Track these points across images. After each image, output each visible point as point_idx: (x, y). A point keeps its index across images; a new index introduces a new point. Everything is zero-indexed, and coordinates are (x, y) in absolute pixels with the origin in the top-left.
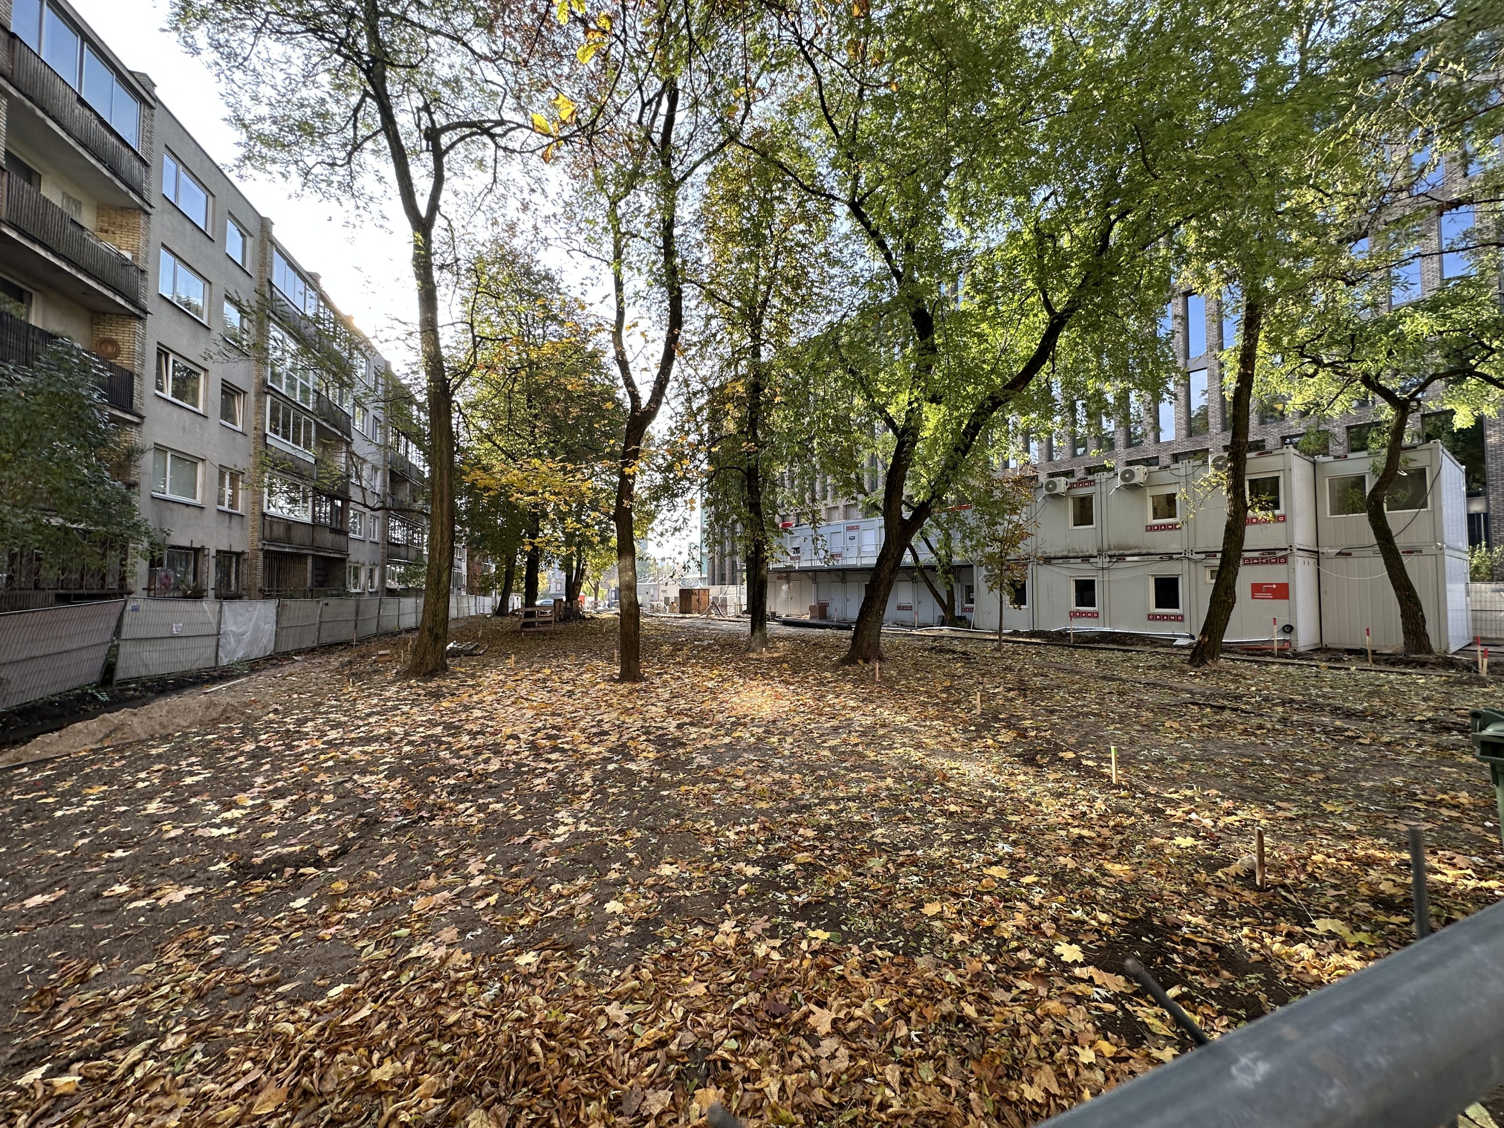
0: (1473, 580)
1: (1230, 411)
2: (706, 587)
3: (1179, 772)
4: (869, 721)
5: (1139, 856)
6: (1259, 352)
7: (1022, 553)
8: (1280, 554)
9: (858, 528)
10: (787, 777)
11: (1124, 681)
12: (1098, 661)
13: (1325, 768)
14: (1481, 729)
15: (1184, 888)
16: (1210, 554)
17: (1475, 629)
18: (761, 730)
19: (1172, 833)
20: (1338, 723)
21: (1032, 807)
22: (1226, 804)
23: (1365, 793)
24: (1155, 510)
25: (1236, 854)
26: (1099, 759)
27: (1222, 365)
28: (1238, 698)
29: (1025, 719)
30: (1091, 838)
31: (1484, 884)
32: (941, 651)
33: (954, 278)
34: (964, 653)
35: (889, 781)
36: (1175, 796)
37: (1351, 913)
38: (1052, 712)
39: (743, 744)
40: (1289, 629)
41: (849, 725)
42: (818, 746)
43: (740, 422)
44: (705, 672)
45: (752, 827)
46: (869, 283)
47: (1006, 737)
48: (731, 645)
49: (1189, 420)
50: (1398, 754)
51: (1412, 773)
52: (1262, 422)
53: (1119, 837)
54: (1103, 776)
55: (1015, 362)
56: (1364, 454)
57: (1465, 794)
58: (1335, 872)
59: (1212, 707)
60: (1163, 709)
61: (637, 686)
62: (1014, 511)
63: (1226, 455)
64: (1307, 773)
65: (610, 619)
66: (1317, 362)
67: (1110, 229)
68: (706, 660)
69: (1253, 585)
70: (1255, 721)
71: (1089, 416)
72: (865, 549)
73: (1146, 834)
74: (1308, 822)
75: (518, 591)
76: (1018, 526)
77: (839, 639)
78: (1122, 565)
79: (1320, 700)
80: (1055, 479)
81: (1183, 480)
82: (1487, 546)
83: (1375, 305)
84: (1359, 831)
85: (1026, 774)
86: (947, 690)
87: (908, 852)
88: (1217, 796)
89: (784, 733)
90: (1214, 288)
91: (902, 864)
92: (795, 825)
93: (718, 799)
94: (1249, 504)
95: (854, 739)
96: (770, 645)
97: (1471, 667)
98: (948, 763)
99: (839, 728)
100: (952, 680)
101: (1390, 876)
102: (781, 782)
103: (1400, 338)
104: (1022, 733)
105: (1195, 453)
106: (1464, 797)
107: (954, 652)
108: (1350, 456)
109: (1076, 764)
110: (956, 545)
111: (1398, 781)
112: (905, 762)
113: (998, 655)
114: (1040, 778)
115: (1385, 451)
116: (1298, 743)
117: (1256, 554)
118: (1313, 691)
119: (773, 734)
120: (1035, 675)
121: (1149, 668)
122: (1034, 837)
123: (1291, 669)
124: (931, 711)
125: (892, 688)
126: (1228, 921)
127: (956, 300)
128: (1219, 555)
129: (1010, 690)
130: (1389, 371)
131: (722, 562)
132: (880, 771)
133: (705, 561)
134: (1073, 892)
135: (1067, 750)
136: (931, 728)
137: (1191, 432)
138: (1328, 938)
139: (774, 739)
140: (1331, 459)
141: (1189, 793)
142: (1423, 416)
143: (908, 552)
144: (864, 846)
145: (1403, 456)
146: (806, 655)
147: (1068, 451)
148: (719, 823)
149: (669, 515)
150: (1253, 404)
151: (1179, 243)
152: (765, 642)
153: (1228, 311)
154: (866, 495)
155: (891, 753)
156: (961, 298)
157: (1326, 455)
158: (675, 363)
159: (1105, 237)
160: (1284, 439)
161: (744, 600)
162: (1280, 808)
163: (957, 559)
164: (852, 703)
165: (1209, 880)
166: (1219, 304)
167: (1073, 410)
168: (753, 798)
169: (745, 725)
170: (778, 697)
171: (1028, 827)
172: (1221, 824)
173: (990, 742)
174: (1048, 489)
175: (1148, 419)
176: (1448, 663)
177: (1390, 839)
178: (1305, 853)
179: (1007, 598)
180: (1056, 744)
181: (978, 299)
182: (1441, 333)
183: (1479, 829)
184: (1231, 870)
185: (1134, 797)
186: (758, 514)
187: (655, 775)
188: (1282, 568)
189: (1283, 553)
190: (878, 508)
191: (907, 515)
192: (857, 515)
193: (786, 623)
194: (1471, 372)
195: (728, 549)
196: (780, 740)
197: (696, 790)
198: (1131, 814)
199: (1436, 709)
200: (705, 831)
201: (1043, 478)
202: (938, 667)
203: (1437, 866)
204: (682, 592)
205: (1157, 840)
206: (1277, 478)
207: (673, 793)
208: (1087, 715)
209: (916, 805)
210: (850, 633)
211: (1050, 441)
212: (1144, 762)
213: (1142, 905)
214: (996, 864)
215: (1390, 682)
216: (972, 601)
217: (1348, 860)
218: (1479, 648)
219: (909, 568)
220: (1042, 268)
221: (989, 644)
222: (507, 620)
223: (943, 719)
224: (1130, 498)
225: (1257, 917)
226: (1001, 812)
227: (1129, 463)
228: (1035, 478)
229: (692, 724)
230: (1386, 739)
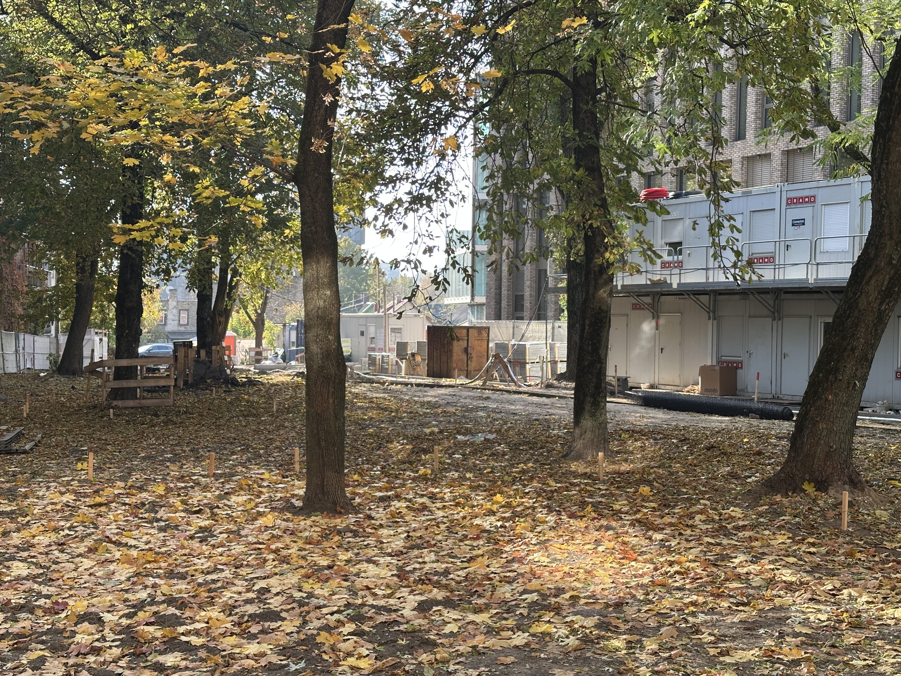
2: (483, 322)
4: (824, 614)
9: (811, 200)
39: (553, 649)
41: (782, 621)
44: (479, 498)
48: (532, 445)
61: (339, 522)
65: (285, 386)
68: (481, 474)
72: (828, 245)
75: (103, 323)
77: (764, 439)
89: (639, 631)
95: (789, 652)
96: (614, 446)
125: (878, 547)
131: (516, 273)
139: (618, 643)
152: (603, 439)
161: (562, 351)
164: (788, 575)
169: (557, 609)
170: (629, 554)
186: (595, 170)
190: (859, 157)
193: (649, 401)
195: (529, 244)
196: (630, 645)
204: (432, 331)
210: (787, 427)
222: (81, 383)
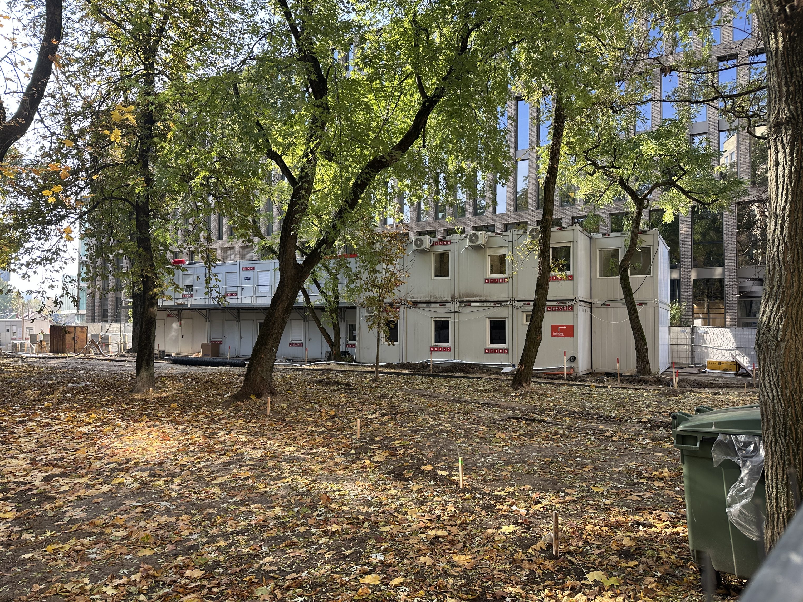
0: (672, 324)
1: (542, 193)
2: (84, 324)
3: (505, 473)
4: (259, 454)
5: (478, 546)
6: (562, 152)
7: (396, 297)
8: (569, 303)
9: (253, 269)
10: (173, 519)
11: (468, 403)
12: (450, 387)
13: (593, 460)
14: (677, 427)
15: (507, 567)
16: (526, 302)
17: (672, 357)
18: (145, 474)
19: (500, 523)
20: (601, 427)
21: (400, 516)
22: (535, 495)
23: (615, 476)
24: (491, 266)
25: (541, 534)
26: (451, 468)
27: (538, 158)
28: (542, 412)
29: (395, 439)
30: (443, 537)
31: (675, 530)
32: (328, 383)
33: (346, 48)
34: (347, 385)
35: (278, 510)
36: (502, 493)
37: (607, 564)
38: (416, 432)
39: (124, 491)
40: (573, 359)
41: (240, 460)
42: (208, 484)
43: (128, 151)
44: (82, 416)
45: (133, 577)
46: (269, 35)
47: (380, 457)
48: (113, 386)
49: (516, 199)
50: (633, 446)
51: (640, 459)
52: (561, 205)
53: (464, 533)
54: (453, 482)
55: (394, 133)
56: (619, 234)
57: (666, 470)
58: (599, 535)
59: (526, 420)
60: (494, 424)
62: (390, 261)
63: (539, 227)
64: (583, 465)
66: (594, 164)
67: (469, 35)
68: (82, 404)
69: (553, 326)
70: (553, 429)
71: (448, 188)
72: (260, 289)
73: (483, 527)
74: (584, 502)
76: (393, 275)
77: (232, 376)
78: (468, 309)
79: (591, 410)
80: (422, 237)
81: (510, 245)
82: (679, 302)
83: (627, 130)
84: (612, 504)
85: (395, 488)
86: (332, 418)
87: (294, 575)
88: (530, 490)
89: (171, 475)
90: (535, 98)
91: (288, 588)
92: (181, 569)
93: (93, 554)
94: (552, 266)
95: (244, 474)
96: (158, 384)
97: (669, 383)
98: (330, 486)
99: (228, 464)
100: (337, 410)
101: (629, 534)
102: (167, 526)
103: (640, 155)
104: (393, 452)
105: (519, 224)
106: (666, 472)
107: (338, 384)
108: (612, 235)
109: (434, 475)
110: (343, 289)
111: (632, 465)
112: (292, 489)
113: (375, 385)
114: (406, 490)
115: (630, 233)
116: (578, 443)
117: (555, 303)
118: (587, 405)
119: (159, 477)
120: (404, 401)
121: (485, 391)
122: (401, 543)
123: (574, 388)
124: (318, 439)
125: (282, 420)
126: (535, 587)
127: (347, 68)
128: (532, 304)
129: (384, 415)
130: (633, 178)
131: (103, 298)
132: (268, 502)
133: (84, 297)
134: (430, 585)
135: (428, 463)
136: (318, 454)
137: (517, 208)
138: (595, 586)
139: (160, 482)
140: (600, 236)
141: (511, 489)
142: (650, 211)
143: (300, 293)
144: (252, 577)
145: (640, 237)
146: (197, 393)
147: (431, 215)
148: (94, 579)
149: (38, 243)
150: (557, 192)
151: (514, 58)
152: (152, 381)
153: (543, 118)
154: (262, 238)
155: (280, 483)
156: (351, 68)
157: (598, 233)
158: (52, 77)
159: (465, 41)
160: (573, 218)
161: (129, 337)
162: (567, 494)
163: (343, 302)
164: (243, 438)
165: (524, 557)
166: (538, 111)
167: (437, 182)
168: (134, 547)
169: (127, 470)
170: (166, 437)
171: (396, 535)
172: (531, 511)
173: (367, 462)
174: (417, 245)
175: (489, 195)
176: (659, 381)
177: (628, 507)
178: (582, 525)
179: (383, 335)
180: (419, 459)
181: (366, 71)
182: (660, 155)
183: (673, 493)
184: (537, 546)
185: (474, 498)
186: (148, 249)
187: (14, 537)
188: (569, 313)
189: (571, 303)
190: (273, 251)
191: (300, 260)
192: (253, 256)
193: (176, 361)
194: (674, 184)
195: (111, 283)
196: (166, 482)
197: (67, 547)
198: (472, 512)
199: (652, 413)
200: (76, 591)
201: (413, 236)
202: (325, 398)
203: (652, 521)
204: (53, 329)
205: (490, 531)
206: (569, 247)
207: (37, 554)
208: (441, 432)
209: (302, 529)
210: (243, 370)
211: (419, 204)
212: (481, 468)
213: (480, 586)
214: (370, 573)
215: (629, 395)
216: (354, 338)
217: (606, 526)
218: (674, 370)
219: (301, 308)
220: (418, 55)
221: (368, 375)
223: (327, 445)
224: (474, 256)
225: (553, 579)
226: (375, 525)
227: (475, 228)
228: (406, 235)
229: (63, 475)
230: (627, 436)
